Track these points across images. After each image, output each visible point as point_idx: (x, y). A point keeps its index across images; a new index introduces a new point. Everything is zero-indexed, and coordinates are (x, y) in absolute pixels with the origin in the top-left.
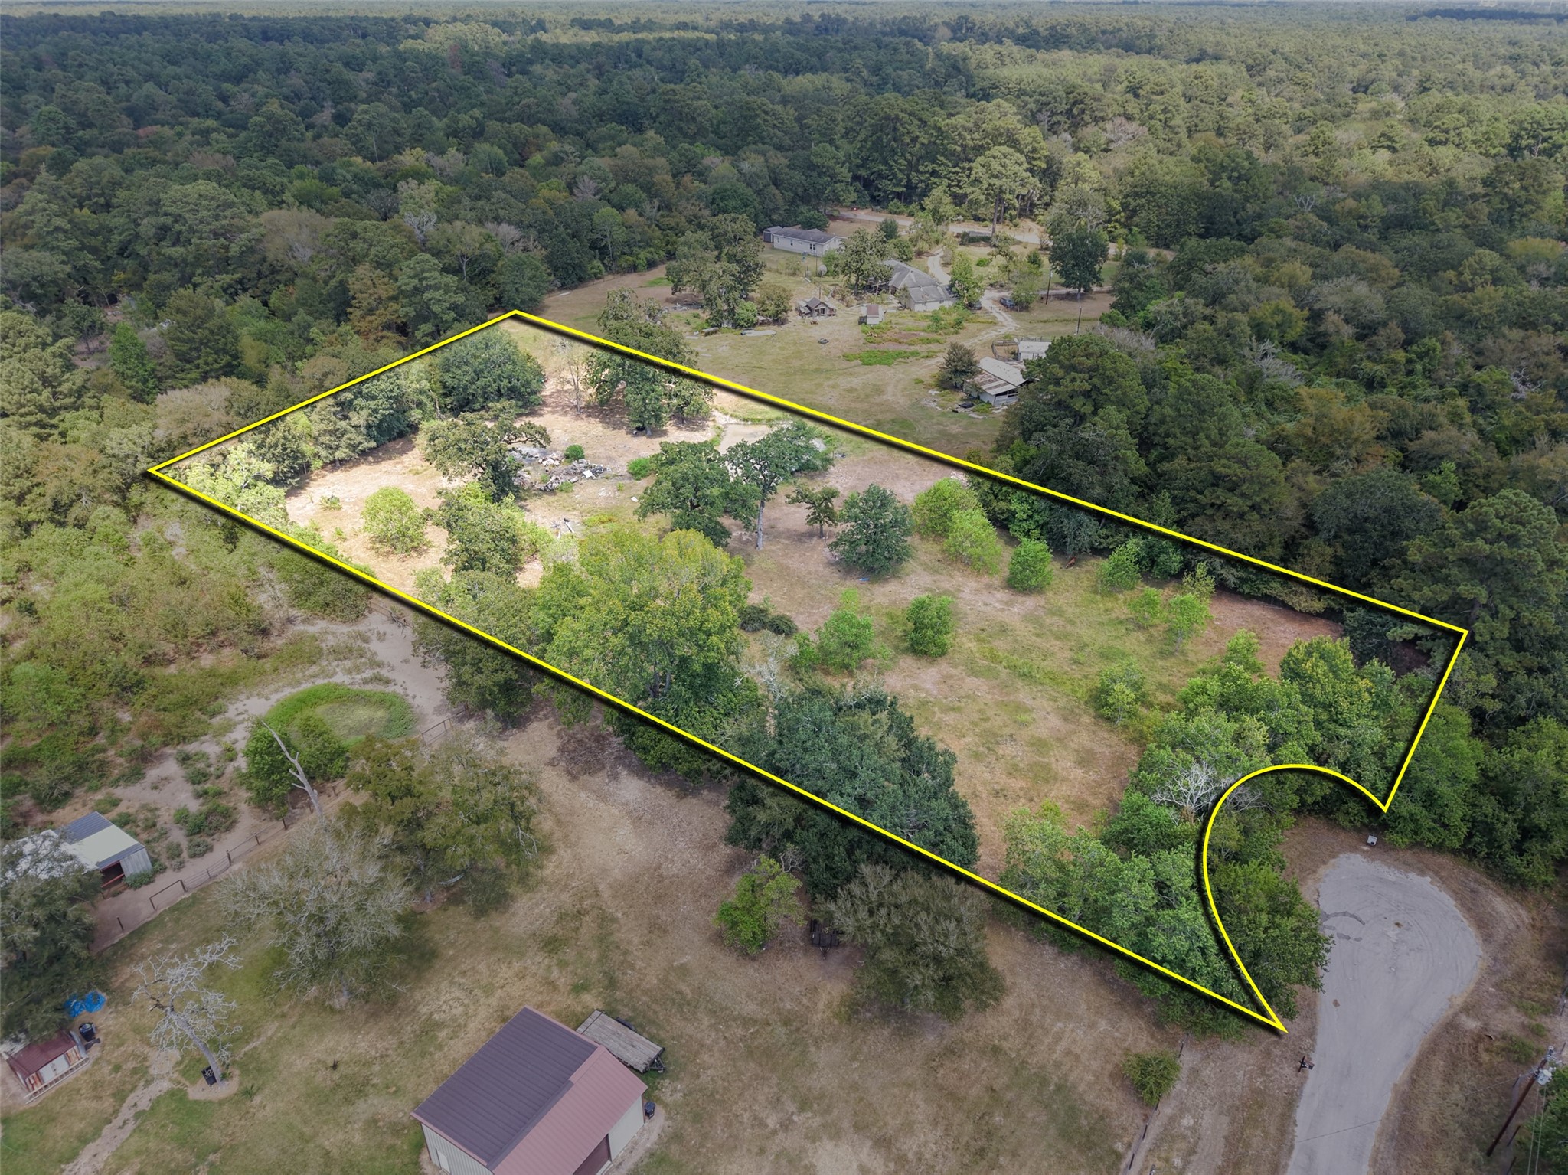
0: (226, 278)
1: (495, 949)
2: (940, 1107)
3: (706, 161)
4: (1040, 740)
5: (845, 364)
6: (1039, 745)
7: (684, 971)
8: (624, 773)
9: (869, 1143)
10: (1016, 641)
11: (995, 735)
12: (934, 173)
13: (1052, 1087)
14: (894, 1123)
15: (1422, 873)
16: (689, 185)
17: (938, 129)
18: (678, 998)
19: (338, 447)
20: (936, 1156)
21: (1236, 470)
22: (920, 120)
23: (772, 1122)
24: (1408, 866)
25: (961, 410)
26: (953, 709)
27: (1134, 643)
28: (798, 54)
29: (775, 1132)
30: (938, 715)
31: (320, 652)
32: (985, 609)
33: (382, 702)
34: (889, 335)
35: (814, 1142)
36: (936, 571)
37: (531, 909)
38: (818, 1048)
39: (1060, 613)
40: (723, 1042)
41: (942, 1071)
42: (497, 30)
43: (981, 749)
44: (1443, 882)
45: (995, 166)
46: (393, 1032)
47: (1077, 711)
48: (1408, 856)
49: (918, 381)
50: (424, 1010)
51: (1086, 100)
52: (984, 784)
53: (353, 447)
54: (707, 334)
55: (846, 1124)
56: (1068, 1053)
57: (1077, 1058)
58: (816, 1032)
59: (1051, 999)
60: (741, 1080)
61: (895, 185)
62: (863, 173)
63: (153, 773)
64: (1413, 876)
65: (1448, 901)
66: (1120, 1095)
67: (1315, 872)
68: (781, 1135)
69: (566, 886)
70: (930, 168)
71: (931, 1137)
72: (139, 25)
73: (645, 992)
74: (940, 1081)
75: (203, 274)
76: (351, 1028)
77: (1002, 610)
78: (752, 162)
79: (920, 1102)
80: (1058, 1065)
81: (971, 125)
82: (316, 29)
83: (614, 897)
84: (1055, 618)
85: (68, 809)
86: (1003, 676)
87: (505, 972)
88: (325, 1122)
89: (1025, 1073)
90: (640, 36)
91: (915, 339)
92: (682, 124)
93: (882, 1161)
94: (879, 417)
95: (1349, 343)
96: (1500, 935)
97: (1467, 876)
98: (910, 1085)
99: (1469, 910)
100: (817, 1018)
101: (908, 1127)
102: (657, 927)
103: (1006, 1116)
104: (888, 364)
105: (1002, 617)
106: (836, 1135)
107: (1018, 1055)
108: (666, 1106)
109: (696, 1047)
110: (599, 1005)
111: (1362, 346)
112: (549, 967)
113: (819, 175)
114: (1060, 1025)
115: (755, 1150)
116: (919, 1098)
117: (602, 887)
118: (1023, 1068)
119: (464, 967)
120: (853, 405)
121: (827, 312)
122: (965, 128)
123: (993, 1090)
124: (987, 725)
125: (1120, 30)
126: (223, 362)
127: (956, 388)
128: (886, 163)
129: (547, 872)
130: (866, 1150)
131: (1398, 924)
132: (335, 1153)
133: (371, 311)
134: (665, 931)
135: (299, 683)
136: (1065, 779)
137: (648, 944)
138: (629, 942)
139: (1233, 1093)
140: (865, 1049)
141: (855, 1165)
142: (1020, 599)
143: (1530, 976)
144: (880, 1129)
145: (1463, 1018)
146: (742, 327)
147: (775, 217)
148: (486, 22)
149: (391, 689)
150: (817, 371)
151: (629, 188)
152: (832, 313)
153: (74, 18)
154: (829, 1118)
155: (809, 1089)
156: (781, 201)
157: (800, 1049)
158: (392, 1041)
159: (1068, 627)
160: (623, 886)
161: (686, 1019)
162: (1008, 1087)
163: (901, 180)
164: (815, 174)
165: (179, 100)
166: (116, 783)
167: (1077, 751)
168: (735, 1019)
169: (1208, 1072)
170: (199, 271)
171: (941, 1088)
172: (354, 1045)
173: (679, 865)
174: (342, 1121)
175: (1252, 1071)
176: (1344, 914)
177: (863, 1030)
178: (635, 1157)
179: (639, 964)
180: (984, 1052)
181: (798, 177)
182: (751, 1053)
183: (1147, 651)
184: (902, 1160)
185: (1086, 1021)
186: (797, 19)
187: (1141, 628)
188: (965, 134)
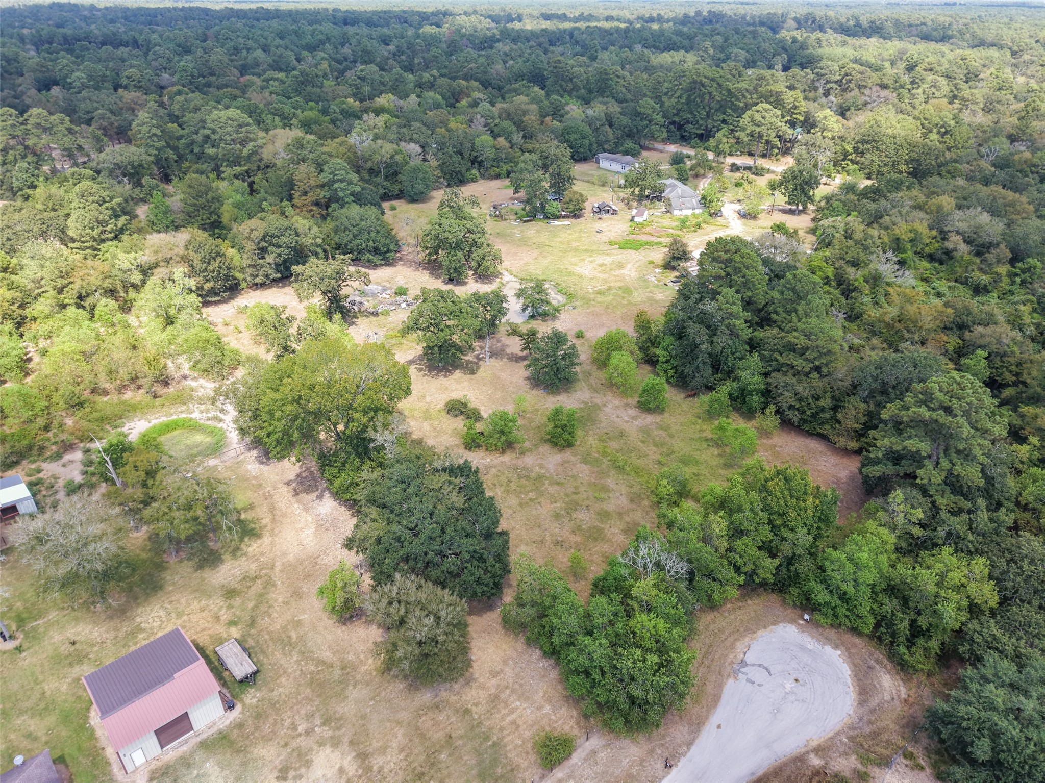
0: (238, 169)
1: (197, 590)
2: (411, 740)
3: (567, 108)
4: (606, 512)
5: (607, 247)
6: (604, 515)
7: (299, 624)
8: (327, 494)
9: (354, 754)
10: (625, 443)
11: (577, 504)
12: (724, 121)
13: (490, 743)
14: (376, 744)
15: (836, 647)
16: (550, 123)
17: (729, 91)
18: (286, 640)
19: (257, 276)
20: (391, 771)
21: (802, 341)
22: (718, 84)
23: (301, 729)
24: (828, 640)
25: (671, 284)
26: (558, 484)
27: (710, 456)
28: (675, 38)
29: (300, 735)
30: (546, 486)
31: (191, 397)
32: (616, 420)
33: (211, 432)
34: (648, 230)
35: (320, 746)
36: (596, 391)
37: (230, 570)
38: (355, 687)
39: (666, 428)
40: (299, 672)
41: (424, 718)
42: (488, 20)
43: (563, 512)
44: (850, 657)
45: (758, 117)
46: (116, 629)
47: (643, 496)
48: (832, 633)
49: (651, 262)
50: (138, 620)
51: (853, 73)
52: (552, 535)
53: (267, 276)
54: (525, 222)
55: (346, 740)
56: (514, 722)
57: (518, 727)
58: (359, 677)
59: (521, 685)
60: (296, 698)
61: (697, 129)
62: (677, 119)
63: (67, 457)
64: (828, 649)
65: (845, 670)
66: (533, 758)
67: (755, 632)
68: (303, 738)
69: (257, 560)
70: (721, 118)
71: (395, 759)
72: (276, 14)
73: (269, 633)
74: (419, 724)
75: (227, 166)
76: (95, 622)
77: (627, 422)
78: (597, 109)
79: (399, 735)
80: (502, 729)
81: (751, 88)
82: (375, 18)
83: (282, 571)
84: (661, 432)
85: (14, 471)
86: (604, 466)
87: (195, 605)
88: (52, 675)
89: (477, 730)
90: (577, 25)
91: (663, 233)
92: (563, 83)
93: (355, 767)
94: (612, 284)
95: (967, 257)
96: (874, 702)
97: (871, 655)
98: (399, 723)
99: (859, 680)
100: (363, 669)
101: (383, 750)
102: (297, 594)
103: (450, 755)
104: (636, 250)
105: (625, 427)
106: (335, 743)
107: (479, 717)
108: (244, 705)
109: (281, 672)
110: (237, 636)
111: (978, 260)
112: (222, 607)
113: (641, 120)
114: (518, 703)
115: (282, 743)
116: (400, 732)
117: (278, 564)
118: (477, 727)
119: (173, 598)
120: (598, 275)
121: (611, 212)
122: (747, 90)
123: (450, 737)
124: (575, 497)
125: (924, 24)
126: (212, 220)
127: (674, 268)
128: (692, 113)
129: (250, 549)
130: (349, 758)
131: (796, 680)
132: (48, 694)
133: (305, 193)
134: (301, 598)
135: (172, 415)
136: (609, 541)
137: (286, 603)
138: (276, 601)
139: (613, 772)
140: (383, 694)
141: (337, 767)
142: (644, 416)
143: (885, 737)
144: (366, 746)
145: (812, 756)
146: (549, 218)
147: (606, 147)
148: (481, 15)
149: (221, 425)
150: (586, 250)
151: (506, 124)
152: (615, 212)
153: (241, 10)
154: (337, 733)
155: (335, 713)
156: (611, 136)
157: (343, 686)
158: (112, 634)
159: (668, 439)
160: (290, 565)
161: (284, 654)
162: (461, 737)
163: (701, 126)
164: (638, 119)
165: (274, 61)
166: (45, 460)
167: (628, 523)
168: (313, 660)
169: (603, 755)
170: (225, 164)
171: (417, 728)
172: (91, 632)
173: (330, 558)
174: (61, 676)
175: (634, 761)
176: (760, 665)
177: (389, 682)
178: (210, 733)
179: (275, 615)
180: (457, 711)
181: (625, 120)
182: (311, 683)
183: (715, 462)
184: (369, 769)
185: (537, 704)
186: (692, 14)
187: (718, 446)
188: (747, 94)
